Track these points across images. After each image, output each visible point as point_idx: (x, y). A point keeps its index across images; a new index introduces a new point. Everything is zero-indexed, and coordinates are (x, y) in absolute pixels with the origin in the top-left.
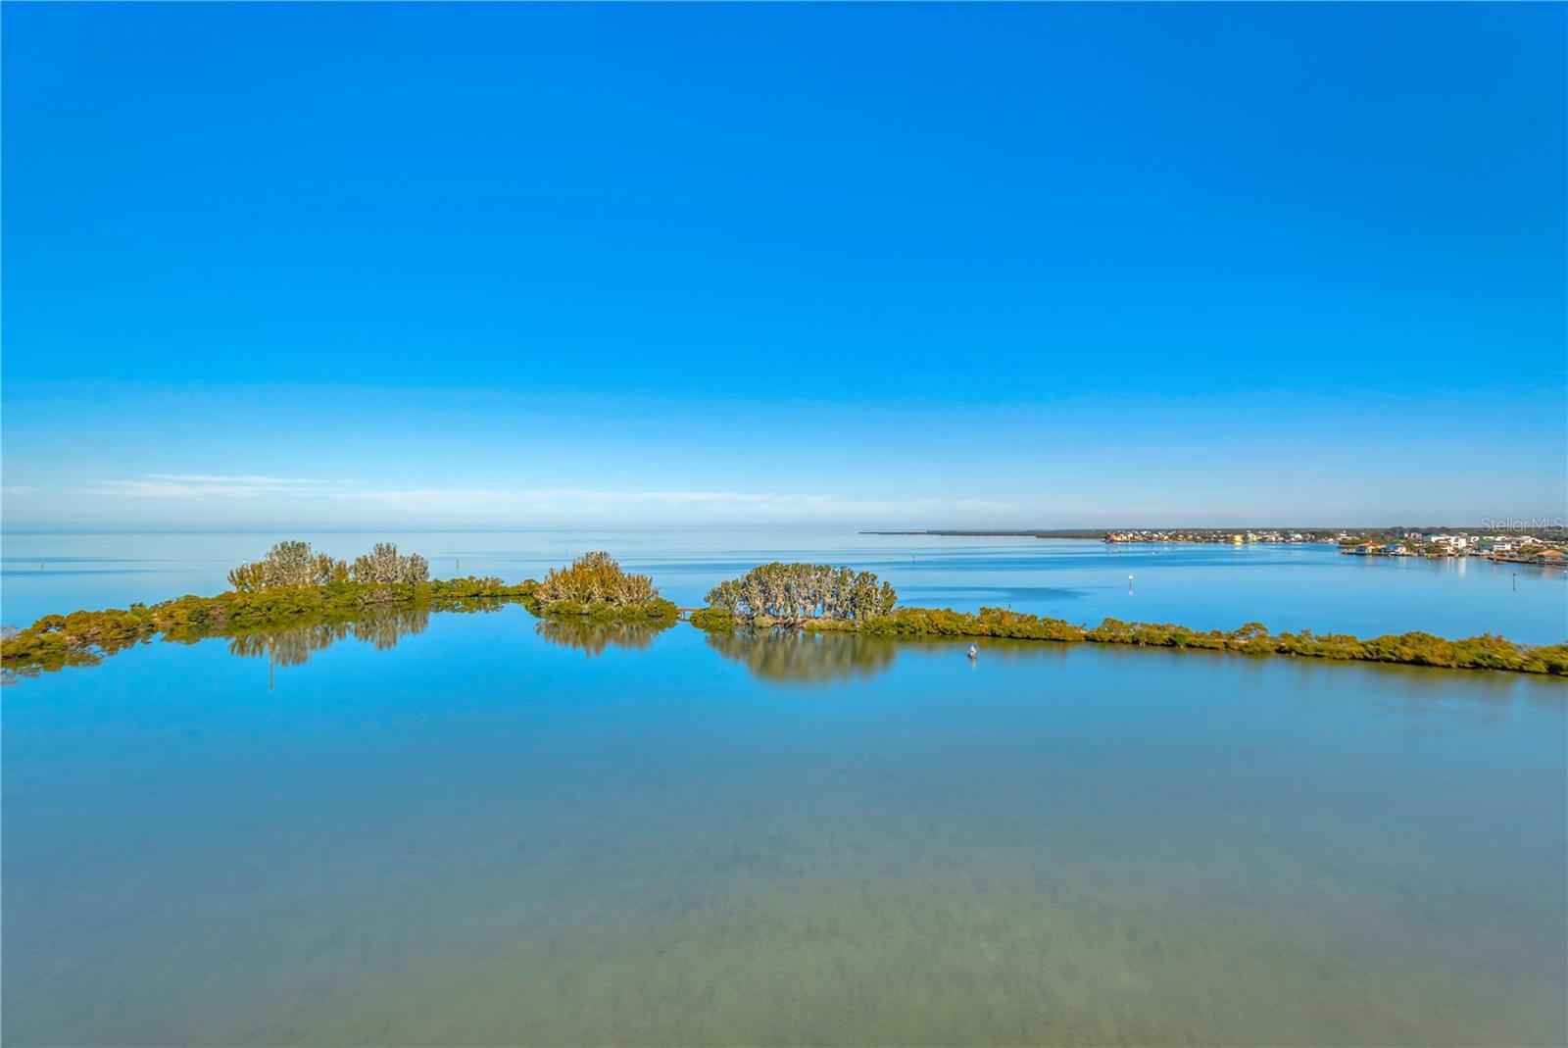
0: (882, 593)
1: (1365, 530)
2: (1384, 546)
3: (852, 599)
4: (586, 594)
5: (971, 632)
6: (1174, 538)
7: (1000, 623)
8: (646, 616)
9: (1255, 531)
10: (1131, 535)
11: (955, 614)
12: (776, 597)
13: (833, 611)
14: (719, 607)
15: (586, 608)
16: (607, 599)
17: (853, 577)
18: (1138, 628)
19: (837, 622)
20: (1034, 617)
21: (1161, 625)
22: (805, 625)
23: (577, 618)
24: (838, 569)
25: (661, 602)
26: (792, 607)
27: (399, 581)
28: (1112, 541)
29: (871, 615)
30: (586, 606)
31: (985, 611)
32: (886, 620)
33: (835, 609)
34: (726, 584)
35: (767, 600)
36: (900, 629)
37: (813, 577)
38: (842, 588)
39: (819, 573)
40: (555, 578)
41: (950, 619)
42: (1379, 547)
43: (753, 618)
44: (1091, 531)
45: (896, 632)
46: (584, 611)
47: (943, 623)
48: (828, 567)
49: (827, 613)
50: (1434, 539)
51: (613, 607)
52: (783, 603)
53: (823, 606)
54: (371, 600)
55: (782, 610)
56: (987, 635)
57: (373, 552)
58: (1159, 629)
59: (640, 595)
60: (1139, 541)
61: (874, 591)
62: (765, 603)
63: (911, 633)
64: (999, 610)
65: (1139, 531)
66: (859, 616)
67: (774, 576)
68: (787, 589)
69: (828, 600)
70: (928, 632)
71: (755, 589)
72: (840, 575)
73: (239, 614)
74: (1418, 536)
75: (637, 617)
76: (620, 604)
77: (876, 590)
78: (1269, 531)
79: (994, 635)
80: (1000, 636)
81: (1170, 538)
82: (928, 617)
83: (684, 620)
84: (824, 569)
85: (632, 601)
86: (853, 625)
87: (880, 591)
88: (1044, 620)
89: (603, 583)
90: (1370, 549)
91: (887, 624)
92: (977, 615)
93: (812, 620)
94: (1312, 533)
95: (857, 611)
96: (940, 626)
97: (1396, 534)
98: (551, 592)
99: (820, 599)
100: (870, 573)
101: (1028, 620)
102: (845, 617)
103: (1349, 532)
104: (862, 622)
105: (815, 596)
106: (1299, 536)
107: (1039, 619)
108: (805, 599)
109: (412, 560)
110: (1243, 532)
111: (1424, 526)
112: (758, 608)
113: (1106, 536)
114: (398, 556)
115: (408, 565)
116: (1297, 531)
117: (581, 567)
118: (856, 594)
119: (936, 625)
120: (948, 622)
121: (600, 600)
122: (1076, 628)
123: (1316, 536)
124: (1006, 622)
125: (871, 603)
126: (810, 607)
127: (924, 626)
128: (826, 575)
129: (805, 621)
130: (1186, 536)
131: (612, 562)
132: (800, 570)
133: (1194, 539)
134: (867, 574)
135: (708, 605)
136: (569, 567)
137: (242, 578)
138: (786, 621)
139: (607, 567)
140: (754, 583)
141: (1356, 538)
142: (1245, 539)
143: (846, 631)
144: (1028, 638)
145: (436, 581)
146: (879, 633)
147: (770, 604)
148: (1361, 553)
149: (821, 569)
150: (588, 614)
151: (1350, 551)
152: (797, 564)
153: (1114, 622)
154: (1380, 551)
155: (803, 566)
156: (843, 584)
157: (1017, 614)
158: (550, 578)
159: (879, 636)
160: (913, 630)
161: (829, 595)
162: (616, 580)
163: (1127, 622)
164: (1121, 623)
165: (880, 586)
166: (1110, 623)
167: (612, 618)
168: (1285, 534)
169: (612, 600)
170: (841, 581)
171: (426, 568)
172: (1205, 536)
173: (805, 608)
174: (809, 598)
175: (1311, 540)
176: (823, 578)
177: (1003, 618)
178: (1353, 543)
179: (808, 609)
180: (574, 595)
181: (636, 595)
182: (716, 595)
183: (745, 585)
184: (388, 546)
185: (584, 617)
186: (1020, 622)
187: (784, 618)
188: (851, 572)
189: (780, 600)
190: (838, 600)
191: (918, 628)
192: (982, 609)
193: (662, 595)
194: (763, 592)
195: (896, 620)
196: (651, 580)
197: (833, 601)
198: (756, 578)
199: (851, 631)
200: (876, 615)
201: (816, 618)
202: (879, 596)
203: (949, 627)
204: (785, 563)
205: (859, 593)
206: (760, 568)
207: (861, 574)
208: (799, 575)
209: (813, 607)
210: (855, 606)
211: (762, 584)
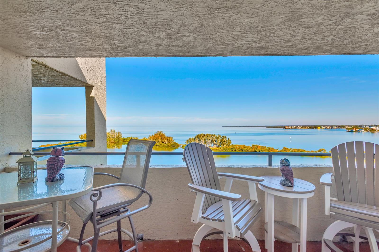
0: (228, 141)
1: (353, 126)
2: (358, 130)
3: (220, 142)
4: (158, 141)
5: (250, 151)
6: (302, 127)
8: (171, 146)
9: (323, 126)
10: (291, 127)
11: (246, 146)
16: (162, 142)
17: (221, 137)
18: (292, 150)
19: (217, 148)
20: (265, 147)
21: (298, 149)
24: (217, 135)
25: (175, 143)
26: (206, 144)
27: (116, 138)
28: (286, 128)
29: (225, 146)
30: (158, 144)
31: (253, 146)
34: (190, 139)
36: (232, 150)
37: (211, 137)
38: (218, 140)
39: (212, 136)
40: (150, 137)
41: (244, 147)
42: (357, 130)
44: (280, 126)
46: (157, 145)
49: (215, 146)
50: (372, 128)
51: (164, 144)
54: (109, 142)
57: (110, 131)
58: (297, 150)
60: (293, 128)
63: (235, 150)
64: (257, 145)
65: (293, 126)
66: (222, 147)
67: (202, 137)
68: (205, 140)
71: (197, 140)
72: (217, 137)
73: (81, 145)
74: (368, 127)
75: (170, 146)
76: (166, 143)
77: (226, 140)
78: (328, 126)
79: (255, 151)
81: (301, 127)
82: (239, 147)
83: (180, 147)
84: (214, 135)
85: (168, 143)
88: (268, 148)
89: (161, 139)
90: (354, 130)
91: (229, 148)
94: (339, 126)
96: (242, 149)
97: (362, 127)
99: (213, 142)
100: (225, 136)
101: (264, 148)
103: (349, 126)
105: (211, 142)
106: (335, 127)
107: (267, 147)
108: (209, 142)
109: (118, 133)
110: (320, 126)
111: (369, 124)
113: (285, 127)
114: (115, 132)
115: (117, 134)
116: (335, 126)
117: (156, 135)
120: (244, 148)
121: (160, 142)
122: (276, 150)
123: (340, 127)
124: (258, 148)
125: (225, 143)
126: (210, 144)
127: (238, 149)
128: (214, 137)
130: (305, 127)
131: (163, 134)
132: (208, 135)
133: (308, 128)
134: (224, 137)
135: (186, 144)
136: (154, 135)
137: (82, 137)
139: (162, 134)
140: (197, 138)
141: (351, 128)
142: (321, 128)
145: (124, 138)
146: (227, 150)
148: (352, 131)
149: (213, 135)
151: (349, 131)
152: (207, 134)
153: (286, 148)
154: (357, 131)
155: (209, 135)
157: (261, 146)
158: (149, 137)
161: (215, 141)
162: (164, 138)
163: (289, 148)
164: (288, 149)
166: (285, 149)
167: (164, 146)
168: (332, 127)
169: (164, 142)
170: (218, 138)
171: (121, 135)
172: (311, 127)
175: (339, 128)
177: (257, 147)
178: (350, 129)
181: (169, 141)
182: (188, 141)
183: (195, 139)
184: (113, 130)
185: (157, 146)
186: (262, 148)
188: (220, 136)
189: (203, 142)
190: (217, 143)
191: (237, 149)
192: (252, 145)
193: (175, 141)
194: (199, 141)
195: (231, 148)
196: (172, 138)
197: (216, 143)
198: (197, 137)
199: (220, 150)
200: (226, 146)
201: (212, 147)
202: (227, 142)
203: (244, 149)
204: (204, 134)
205: (222, 141)
206: (198, 135)
207: (223, 136)
208: (208, 137)
209: (211, 144)
210: (221, 144)
211: (199, 139)
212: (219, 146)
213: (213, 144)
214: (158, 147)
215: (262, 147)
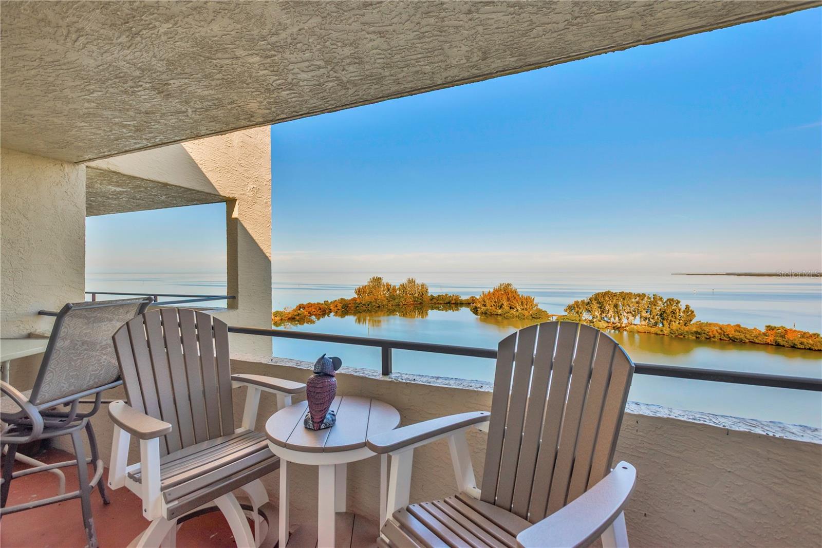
0: (684, 312)
3: (661, 315)
4: (500, 305)
5: (757, 341)
7: (783, 337)
8: (531, 318)
11: (744, 329)
12: (609, 311)
13: (647, 321)
14: (573, 316)
15: (500, 312)
16: (511, 308)
17: (662, 301)
19: (650, 328)
22: (627, 328)
23: (495, 316)
24: (652, 296)
25: (540, 311)
26: (619, 317)
27: (416, 295)
29: (675, 325)
30: (500, 311)
31: (770, 328)
32: (686, 329)
33: (649, 320)
34: (577, 302)
35: (602, 312)
36: (698, 336)
37: (633, 300)
38: (654, 307)
39: (638, 298)
40: (485, 295)
41: (739, 332)
43: (593, 322)
45: (694, 338)
46: (499, 313)
47: (732, 334)
48: (644, 295)
49: (644, 323)
51: (513, 312)
52: (613, 315)
53: (641, 317)
54: (405, 303)
55: (612, 320)
56: (772, 345)
57: (406, 282)
59: (528, 306)
61: (678, 310)
62: (601, 314)
63: (707, 339)
64: (783, 328)
66: (667, 326)
67: (607, 299)
68: (616, 306)
69: (644, 314)
70: (721, 339)
71: (595, 306)
72: (652, 300)
73: (358, 307)
75: (526, 318)
76: (517, 311)
77: (680, 310)
79: (778, 345)
80: (784, 346)
82: (721, 329)
84: (642, 296)
85: (523, 309)
86: (662, 331)
87: (682, 310)
89: (508, 299)
91: (687, 332)
92: (763, 330)
93: (632, 326)
95: (665, 322)
96: (731, 336)
98: (483, 303)
99: (638, 314)
100: (675, 299)
102: (656, 325)
104: (669, 329)
105: (635, 311)
109: (422, 285)
112: (597, 317)
114: (416, 284)
115: (420, 288)
117: (497, 291)
118: (664, 312)
119: (727, 335)
120: (738, 334)
121: (506, 307)
124: (790, 337)
125: (676, 318)
126: (631, 318)
127: (717, 335)
128: (643, 300)
129: (628, 326)
131: (514, 289)
132: (624, 296)
134: (672, 300)
135: (566, 313)
136: (492, 290)
137: (359, 291)
138: (615, 325)
139: (511, 291)
140: (594, 302)
143: (657, 334)
144: (810, 349)
145: (432, 295)
146: (682, 337)
147: (605, 315)
149: (639, 295)
150: (501, 315)
152: (623, 292)
155: (627, 294)
156: (655, 305)
157: (799, 332)
158: (482, 296)
159: (682, 338)
160: (708, 337)
161: (644, 311)
162: (515, 298)
165: (683, 308)
167: (513, 317)
169: (513, 308)
170: (654, 303)
171: (427, 290)
173: (628, 319)
174: (631, 313)
176: (640, 301)
177: (786, 334)
179: (630, 319)
180: (494, 305)
181: (525, 306)
182: (570, 308)
183: (588, 303)
184: (412, 279)
185: (499, 316)
186: (803, 337)
187: (613, 323)
188: (661, 298)
189: (611, 313)
190: (651, 314)
191: (712, 336)
192: (768, 327)
193: (540, 307)
194: (601, 308)
195: (694, 329)
196: (534, 299)
197: (648, 315)
198: (595, 299)
199: (660, 334)
200: (679, 326)
201: (635, 325)
202: (682, 314)
203: (738, 337)
204: (614, 292)
205: (667, 311)
206: (598, 294)
207: (668, 300)
208: (624, 299)
209: (633, 318)
210: (663, 319)
211: (600, 303)
212: (656, 324)
213: (638, 318)
214: (499, 318)
215: (805, 333)
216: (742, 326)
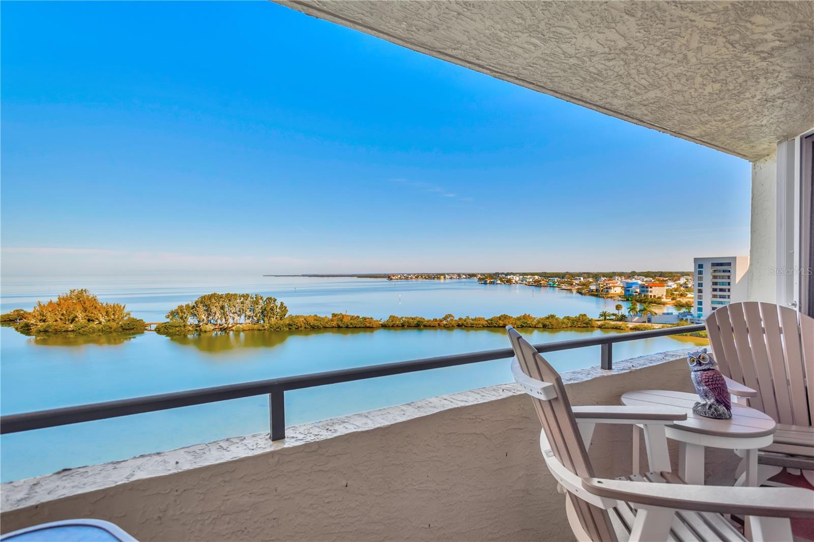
0: (280, 308)
1: (486, 274)
2: (493, 280)
3: (262, 312)
4: (71, 318)
5: (327, 326)
6: (417, 277)
7: (342, 321)
8: (121, 330)
9: (448, 274)
10: (399, 276)
12: (215, 313)
13: (251, 319)
14: (177, 320)
15: (71, 327)
16: (89, 320)
17: (263, 300)
18: (404, 319)
19: (253, 325)
20: (358, 317)
21: (413, 317)
22: (234, 328)
23: (64, 333)
24: (254, 296)
25: (134, 320)
26: (225, 318)
28: (391, 279)
29: (273, 320)
30: (72, 326)
31: (334, 315)
32: (282, 322)
33: (252, 318)
34: (181, 308)
35: (209, 315)
36: (290, 327)
37: (238, 301)
38: (256, 306)
39: (242, 298)
40: (43, 307)
41: (317, 320)
42: (491, 281)
43: (200, 326)
44: (382, 274)
45: (288, 329)
46: (70, 329)
47: (312, 322)
48: (248, 295)
49: (248, 321)
50: (509, 277)
51: (94, 325)
52: (220, 316)
53: (245, 317)
55: (219, 321)
56: (336, 327)
58: (413, 319)
59: (116, 317)
60: (403, 279)
61: (275, 307)
62: (208, 317)
63: (296, 328)
64: (341, 314)
65: (403, 274)
66: (267, 322)
67: (213, 301)
68: (222, 308)
69: (248, 313)
70: (305, 327)
71: (201, 308)
72: (255, 299)
74: (504, 276)
75: (114, 330)
76: (100, 323)
77: (277, 307)
78: (453, 274)
79: (339, 327)
80: (342, 327)
81: (416, 277)
82: (305, 319)
83: (151, 330)
84: (246, 296)
85: (109, 320)
86: (263, 326)
87: (278, 307)
88: (362, 318)
89: (85, 310)
90: (488, 282)
91: (282, 325)
92: (330, 317)
93: (238, 325)
94: (469, 275)
95: (266, 319)
96: (311, 324)
97: (496, 275)
98: (39, 317)
99: (243, 313)
100: (272, 298)
101: (356, 318)
102: (258, 322)
103: (482, 274)
104: (268, 325)
105: (240, 311)
106: (464, 276)
107: (361, 317)
108: (234, 313)
110: (443, 275)
111: (506, 272)
112: (203, 320)
113: (389, 277)
116: (463, 274)
117: (65, 299)
118: (265, 309)
119: (310, 323)
120: (316, 322)
121: (81, 320)
122: (377, 321)
123: (471, 276)
124: (345, 320)
125: (274, 314)
126: (237, 318)
127: (303, 325)
128: (246, 300)
129: (234, 326)
130: (422, 277)
131: (92, 296)
132: (230, 297)
133: (425, 278)
134: (271, 298)
135: (168, 320)
136: (55, 300)
138: (221, 327)
139: (87, 299)
140: (201, 306)
141: (484, 277)
142: (445, 278)
143: (259, 330)
144: (355, 327)
146: (279, 330)
147: (211, 317)
148: (485, 283)
149: (243, 296)
150: (73, 331)
151: (482, 282)
152: (229, 294)
153: (394, 317)
154: (492, 282)
155: (232, 295)
156: (257, 304)
157: (350, 316)
158: (38, 308)
159: (278, 331)
160: (297, 327)
161: (248, 310)
162: (96, 307)
163: (400, 317)
164: (397, 317)
165: (279, 304)
166: (392, 318)
167: (94, 332)
168: (459, 275)
169: (93, 321)
170: (256, 303)
172: (430, 277)
173: (234, 319)
174: (236, 313)
175: (469, 278)
176: (245, 301)
177: (343, 318)
178: (483, 279)
179: (235, 319)
180: (61, 319)
181: (112, 317)
182: (173, 314)
183: (194, 306)
185: (70, 333)
186: (351, 319)
187: (220, 325)
188: (262, 298)
189: (218, 315)
190: (254, 313)
191: (300, 326)
192: (333, 314)
193: (133, 316)
194: (206, 310)
195: (287, 322)
196: (124, 307)
197: (251, 314)
198: (201, 303)
199: (262, 330)
200: (276, 320)
201: (241, 324)
202: (278, 310)
203: (316, 325)
204: (220, 294)
205: (267, 309)
206: (204, 297)
207: (267, 298)
208: (229, 300)
209: (239, 317)
210: (264, 316)
211: (206, 306)
212: (258, 320)
213: (243, 317)
214: (71, 335)
215: (353, 317)
216: (318, 316)
